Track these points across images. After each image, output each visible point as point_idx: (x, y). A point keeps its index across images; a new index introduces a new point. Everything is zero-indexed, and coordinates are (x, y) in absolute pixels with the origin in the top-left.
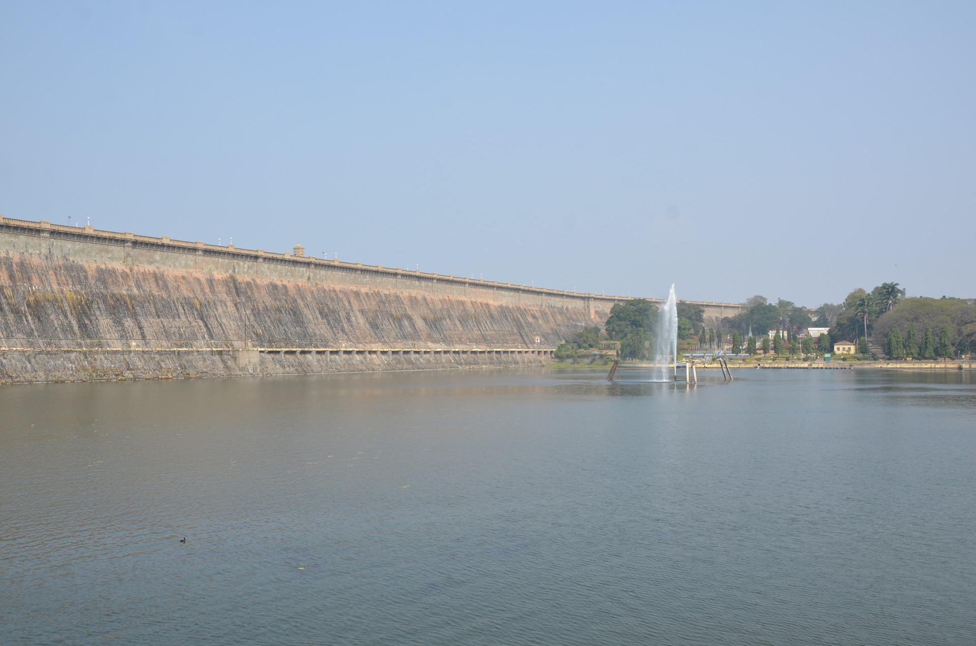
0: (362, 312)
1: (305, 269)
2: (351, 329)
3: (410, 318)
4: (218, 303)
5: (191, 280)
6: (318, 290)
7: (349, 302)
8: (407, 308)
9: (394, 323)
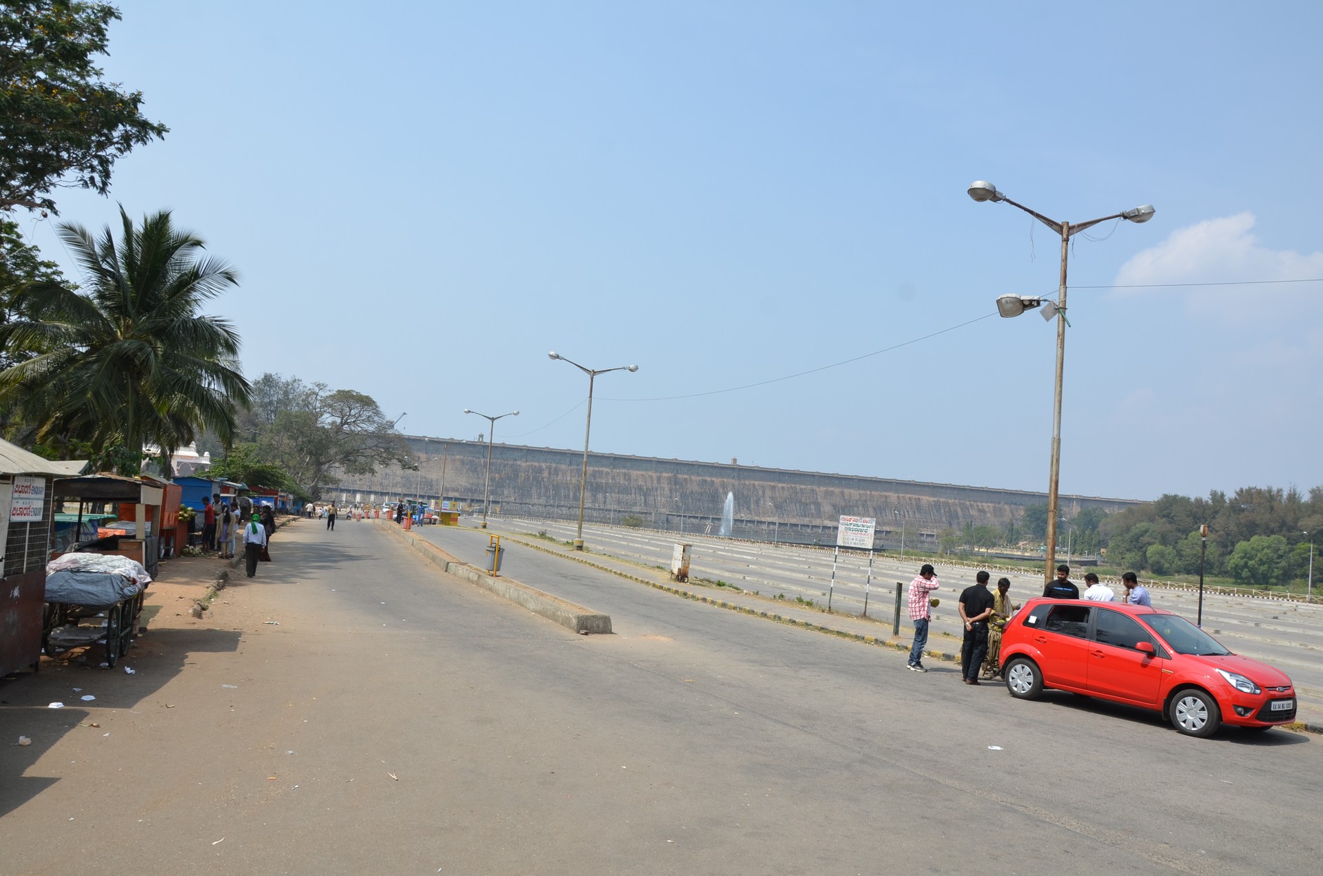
0: (772, 498)
1: (731, 472)
2: (756, 507)
3: (818, 505)
4: (659, 489)
5: (647, 476)
6: (739, 484)
7: (764, 492)
8: (819, 497)
9: (800, 506)
